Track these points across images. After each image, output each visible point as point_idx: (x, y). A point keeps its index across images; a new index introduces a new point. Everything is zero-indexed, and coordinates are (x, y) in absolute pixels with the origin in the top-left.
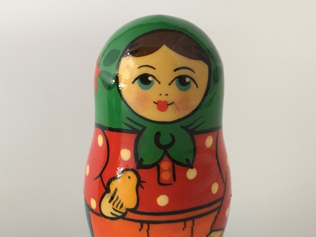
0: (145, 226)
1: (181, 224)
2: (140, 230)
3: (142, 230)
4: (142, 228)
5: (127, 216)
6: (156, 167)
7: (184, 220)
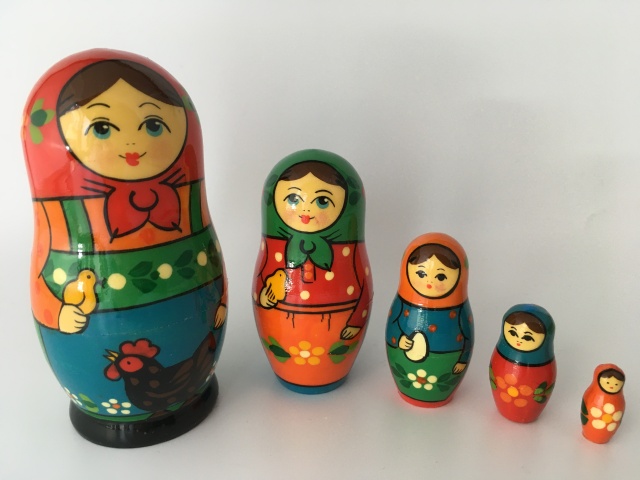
1: (320, 316)
3: (288, 318)
4: (288, 316)
5: (278, 306)
7: (323, 313)
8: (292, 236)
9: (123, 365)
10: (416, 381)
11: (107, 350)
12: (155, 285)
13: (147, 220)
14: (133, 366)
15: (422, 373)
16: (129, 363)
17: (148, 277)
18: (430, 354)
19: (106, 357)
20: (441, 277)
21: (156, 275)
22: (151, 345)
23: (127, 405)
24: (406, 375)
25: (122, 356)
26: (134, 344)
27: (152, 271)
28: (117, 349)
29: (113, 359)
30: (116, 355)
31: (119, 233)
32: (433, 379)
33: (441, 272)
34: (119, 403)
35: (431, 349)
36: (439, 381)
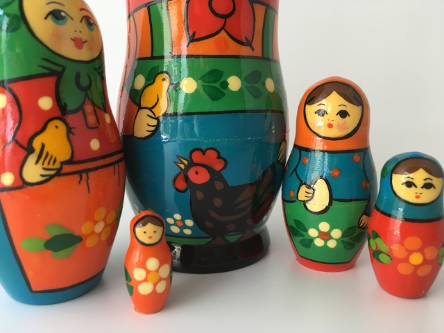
0: (84, 176)
2: (80, 183)
3: (81, 182)
4: (81, 179)
5: (62, 172)
6: (81, 112)
8: (64, 69)
9: (191, 174)
10: (319, 237)
11: (177, 156)
12: (224, 95)
13: (223, 28)
14: (200, 177)
15: (324, 227)
16: (197, 173)
17: (217, 85)
18: (334, 202)
19: (175, 163)
20: (343, 114)
21: (225, 85)
22: (219, 157)
23: (189, 223)
24: (306, 231)
25: (192, 164)
26: (204, 152)
27: (222, 80)
28: (187, 156)
29: (182, 166)
30: (186, 162)
31: (196, 37)
32: (337, 233)
33: (342, 108)
34: (183, 220)
35: (334, 197)
36: (344, 235)
